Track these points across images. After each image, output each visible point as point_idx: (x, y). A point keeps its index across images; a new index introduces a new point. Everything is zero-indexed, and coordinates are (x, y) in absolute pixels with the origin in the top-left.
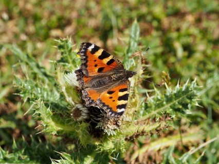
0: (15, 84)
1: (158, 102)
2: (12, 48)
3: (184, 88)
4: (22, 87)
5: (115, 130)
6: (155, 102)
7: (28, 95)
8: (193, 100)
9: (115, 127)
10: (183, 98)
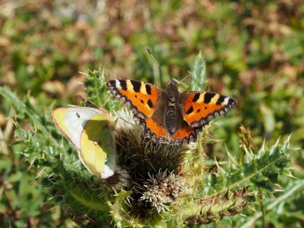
0: (17, 137)
1: (232, 174)
2: (4, 92)
3: (272, 152)
4: (29, 141)
5: (168, 204)
6: (228, 174)
7: (36, 155)
8: (285, 168)
9: (169, 200)
10: (270, 166)
